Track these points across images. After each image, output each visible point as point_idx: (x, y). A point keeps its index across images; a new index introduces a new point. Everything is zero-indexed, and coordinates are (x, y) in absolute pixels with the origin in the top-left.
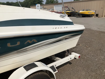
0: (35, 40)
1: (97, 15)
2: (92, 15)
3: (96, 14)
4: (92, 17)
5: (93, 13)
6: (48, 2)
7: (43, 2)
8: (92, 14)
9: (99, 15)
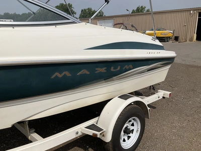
0: (131, 66)
1: (176, 39)
2: (167, 38)
3: (175, 37)
4: (167, 41)
5: (170, 35)
6: (84, 14)
7: (75, 13)
8: (167, 36)
9: (180, 38)
